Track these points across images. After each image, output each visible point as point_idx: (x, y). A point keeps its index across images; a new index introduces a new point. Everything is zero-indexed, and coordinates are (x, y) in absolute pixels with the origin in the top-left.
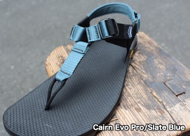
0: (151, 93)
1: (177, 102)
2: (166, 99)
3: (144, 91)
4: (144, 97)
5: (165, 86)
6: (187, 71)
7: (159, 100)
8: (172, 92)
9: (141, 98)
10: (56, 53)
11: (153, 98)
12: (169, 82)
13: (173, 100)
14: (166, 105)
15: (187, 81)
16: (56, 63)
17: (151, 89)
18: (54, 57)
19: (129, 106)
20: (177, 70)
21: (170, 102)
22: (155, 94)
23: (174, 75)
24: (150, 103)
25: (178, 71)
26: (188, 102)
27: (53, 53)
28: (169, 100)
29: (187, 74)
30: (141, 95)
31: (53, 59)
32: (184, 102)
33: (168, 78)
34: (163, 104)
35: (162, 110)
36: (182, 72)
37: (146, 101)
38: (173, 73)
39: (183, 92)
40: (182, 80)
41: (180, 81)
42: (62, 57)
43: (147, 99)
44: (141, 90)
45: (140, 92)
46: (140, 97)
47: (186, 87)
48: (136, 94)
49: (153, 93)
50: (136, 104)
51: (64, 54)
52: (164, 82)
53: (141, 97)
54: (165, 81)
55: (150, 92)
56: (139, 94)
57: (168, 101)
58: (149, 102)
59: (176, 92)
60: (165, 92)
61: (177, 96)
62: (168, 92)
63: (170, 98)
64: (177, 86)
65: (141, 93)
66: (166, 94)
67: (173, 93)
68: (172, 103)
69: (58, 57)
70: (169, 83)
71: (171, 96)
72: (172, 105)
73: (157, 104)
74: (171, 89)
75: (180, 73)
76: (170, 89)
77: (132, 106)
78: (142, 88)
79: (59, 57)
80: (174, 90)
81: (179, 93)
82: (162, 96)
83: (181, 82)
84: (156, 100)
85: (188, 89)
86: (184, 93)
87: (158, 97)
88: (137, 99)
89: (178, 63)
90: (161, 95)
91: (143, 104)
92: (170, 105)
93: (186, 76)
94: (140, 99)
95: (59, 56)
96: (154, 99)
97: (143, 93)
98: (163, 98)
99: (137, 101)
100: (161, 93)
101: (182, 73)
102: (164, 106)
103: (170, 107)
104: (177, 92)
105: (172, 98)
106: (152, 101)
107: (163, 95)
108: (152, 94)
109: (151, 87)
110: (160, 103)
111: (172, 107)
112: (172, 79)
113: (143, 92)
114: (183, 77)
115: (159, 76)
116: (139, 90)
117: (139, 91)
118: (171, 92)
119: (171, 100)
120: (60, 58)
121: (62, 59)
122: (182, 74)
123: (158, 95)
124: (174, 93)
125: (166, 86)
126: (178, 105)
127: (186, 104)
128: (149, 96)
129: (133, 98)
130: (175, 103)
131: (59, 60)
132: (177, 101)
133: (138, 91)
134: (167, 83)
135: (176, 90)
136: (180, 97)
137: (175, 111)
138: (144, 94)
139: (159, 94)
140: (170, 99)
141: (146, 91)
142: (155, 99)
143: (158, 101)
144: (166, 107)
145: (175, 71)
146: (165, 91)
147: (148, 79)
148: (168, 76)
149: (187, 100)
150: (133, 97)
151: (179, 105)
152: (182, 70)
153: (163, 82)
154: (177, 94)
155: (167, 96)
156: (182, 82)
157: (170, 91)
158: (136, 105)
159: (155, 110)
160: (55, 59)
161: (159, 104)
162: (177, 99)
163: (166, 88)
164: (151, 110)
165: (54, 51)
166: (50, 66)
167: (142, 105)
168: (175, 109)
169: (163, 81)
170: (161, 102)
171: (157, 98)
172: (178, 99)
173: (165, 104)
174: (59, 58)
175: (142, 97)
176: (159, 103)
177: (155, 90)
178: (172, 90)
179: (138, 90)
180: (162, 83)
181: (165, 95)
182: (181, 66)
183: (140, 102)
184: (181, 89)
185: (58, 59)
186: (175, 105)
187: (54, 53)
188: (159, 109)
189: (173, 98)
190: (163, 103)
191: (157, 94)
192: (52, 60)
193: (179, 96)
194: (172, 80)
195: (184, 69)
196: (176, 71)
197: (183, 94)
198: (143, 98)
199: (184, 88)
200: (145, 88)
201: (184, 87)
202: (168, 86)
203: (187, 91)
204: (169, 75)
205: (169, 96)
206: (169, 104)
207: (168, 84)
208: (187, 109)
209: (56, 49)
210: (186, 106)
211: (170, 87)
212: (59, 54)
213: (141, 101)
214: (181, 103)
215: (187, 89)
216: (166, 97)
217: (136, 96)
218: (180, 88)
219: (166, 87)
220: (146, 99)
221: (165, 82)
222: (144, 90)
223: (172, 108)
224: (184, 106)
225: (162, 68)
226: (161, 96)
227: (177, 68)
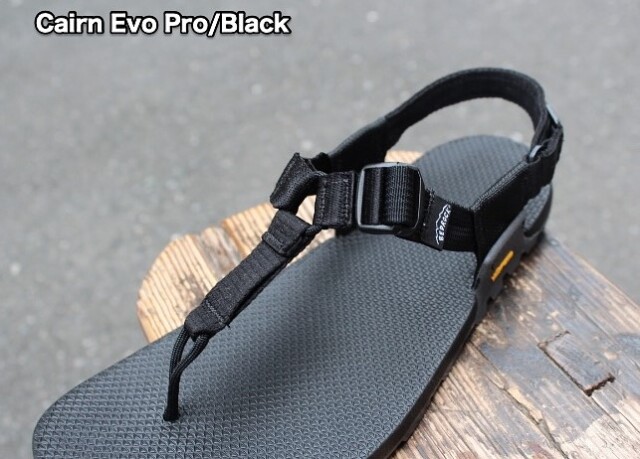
0: (505, 389)
1: (590, 415)
2: (556, 409)
3: (480, 385)
4: (481, 408)
5: (548, 358)
6: (612, 294)
7: (531, 413)
8: (572, 379)
9: (474, 412)
10: (170, 267)
11: (512, 411)
12: (559, 343)
13: (577, 409)
14: (557, 431)
15: (615, 331)
16: (175, 305)
17: (503, 375)
18: (165, 285)
19: (436, 449)
20: (579, 294)
21: (570, 419)
22: (516, 392)
23: (574, 313)
24: (505, 430)
25: (582, 299)
26: (625, 411)
27: (159, 268)
28: (564, 412)
29: (614, 305)
30: (471, 403)
31: (161, 290)
32: (612, 415)
33: (555, 327)
34: (547, 429)
35: (546, 453)
36: (597, 300)
37: (489, 424)
38: (567, 306)
39: (608, 376)
40: (601, 330)
41: (594, 334)
42: (191, 279)
43: (493, 415)
44: (471, 383)
45: (468, 390)
46: (469, 409)
47: (615, 357)
48: (455, 399)
49: (510, 391)
50: (460, 437)
51: (198, 267)
52: (541, 345)
53: (475, 409)
54: (544, 340)
55: (502, 386)
56: (464, 398)
57: (562, 418)
58: (501, 426)
59: (586, 378)
60: (549, 383)
61: (589, 393)
62: (558, 382)
63: (568, 403)
64: (588, 357)
65: (472, 395)
66: (552, 388)
67: (576, 383)
68: (575, 424)
69: (177, 281)
70: (558, 349)
71: (568, 397)
72: (577, 428)
73: (527, 429)
74: (566, 368)
75: (592, 304)
76: (562, 369)
77: (445, 449)
78: (472, 374)
79: (182, 282)
80: (578, 371)
81: (596, 384)
82: (542, 400)
83: (597, 338)
84: (524, 417)
85: (623, 363)
86: (611, 379)
87: (529, 405)
88: (462, 420)
89: (582, 267)
90: (536, 393)
91: (482, 435)
92: (569, 428)
93: (612, 313)
94: (470, 417)
95: (183, 277)
96: (515, 413)
97: (477, 393)
98: (544, 406)
99: (460, 426)
100: (538, 389)
101: (597, 304)
102: (551, 437)
103: (571, 439)
104: (588, 378)
105: (575, 404)
106: (510, 419)
107: (545, 396)
108: (509, 394)
109: (501, 369)
110: (538, 424)
111: (577, 435)
112: (567, 332)
113: (477, 389)
114: (602, 320)
115: (525, 321)
116: (464, 384)
117: (464, 389)
118: (568, 379)
119: (573, 411)
120: (186, 284)
121: (192, 290)
122: (596, 307)
123: (528, 395)
124: (579, 382)
125: (552, 359)
126: (595, 428)
127: (620, 422)
128: (497, 402)
129: (448, 415)
130: (586, 421)
131: (184, 293)
132: (590, 412)
133: (460, 388)
134: (551, 349)
135: (585, 373)
136: (599, 395)
137: (589, 450)
138: (482, 399)
139: (531, 393)
140: (566, 407)
141: (486, 384)
142: (517, 411)
143: (529, 420)
144: (557, 439)
145: (574, 297)
146: (548, 378)
147: (490, 336)
148: (553, 321)
149: (621, 405)
150: (447, 411)
151: (599, 427)
152: (595, 294)
153: (538, 345)
154: (588, 387)
155: (558, 399)
156: (601, 338)
157: (565, 376)
158: (460, 441)
159: (523, 455)
160: (170, 288)
161: (534, 431)
162: (590, 403)
163: (550, 365)
164: (511, 455)
165: (162, 259)
166: (157, 320)
167: (480, 440)
168: (588, 443)
169: (537, 340)
170: (541, 420)
171: (526, 409)
172: (593, 404)
173: (552, 428)
174: (181, 287)
175: (477, 408)
176: (533, 425)
177: (515, 379)
178: (571, 372)
179: (461, 385)
180: (537, 348)
181: (551, 393)
182: (592, 276)
183: (471, 428)
184: (600, 365)
185: (180, 291)
186: (584, 428)
187: (163, 268)
188: (535, 447)
189: (576, 402)
190: (545, 423)
191: (524, 394)
192: (160, 294)
193: (596, 391)
194: (568, 335)
195: (603, 287)
196: (577, 300)
197: (609, 383)
198: (481, 413)
199: (607, 361)
200: (482, 374)
201: (608, 356)
202: (559, 361)
203: (620, 373)
204: (557, 316)
205: (564, 396)
206: (567, 425)
207: (557, 353)
208: (626, 439)
209: (168, 249)
210: (622, 426)
211: (562, 364)
212: (178, 268)
213: (473, 425)
214: (605, 417)
215: (618, 362)
216: (553, 401)
217: (455, 407)
218: (596, 363)
219: (552, 362)
220: (488, 414)
221: (547, 343)
222: (478, 381)
223: (577, 442)
224: (613, 428)
225: (531, 292)
226: (536, 398)
227: (579, 288)
